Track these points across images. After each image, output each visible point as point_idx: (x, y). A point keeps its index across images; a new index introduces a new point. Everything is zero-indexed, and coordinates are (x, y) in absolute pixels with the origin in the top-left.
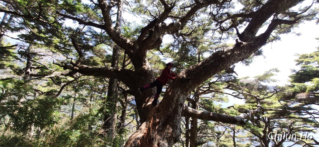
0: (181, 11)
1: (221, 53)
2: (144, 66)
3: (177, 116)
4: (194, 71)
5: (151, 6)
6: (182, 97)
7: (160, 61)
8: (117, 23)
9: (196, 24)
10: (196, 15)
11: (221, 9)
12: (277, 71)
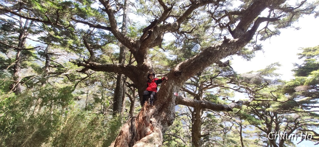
2: (145, 62)
6: (175, 87)
8: (124, 24)
9: (196, 22)
10: (196, 14)
11: (219, 7)
12: (279, 65)
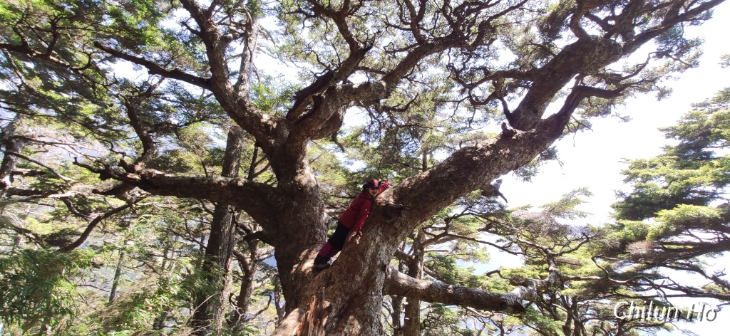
0: (387, 57)
1: (471, 152)
2: (299, 177)
3: (373, 293)
4: (412, 190)
5: (321, 43)
6: (384, 248)
7: (336, 167)
8: (242, 77)
9: (418, 88)
10: (419, 69)
11: (472, 60)
12: (587, 193)
